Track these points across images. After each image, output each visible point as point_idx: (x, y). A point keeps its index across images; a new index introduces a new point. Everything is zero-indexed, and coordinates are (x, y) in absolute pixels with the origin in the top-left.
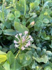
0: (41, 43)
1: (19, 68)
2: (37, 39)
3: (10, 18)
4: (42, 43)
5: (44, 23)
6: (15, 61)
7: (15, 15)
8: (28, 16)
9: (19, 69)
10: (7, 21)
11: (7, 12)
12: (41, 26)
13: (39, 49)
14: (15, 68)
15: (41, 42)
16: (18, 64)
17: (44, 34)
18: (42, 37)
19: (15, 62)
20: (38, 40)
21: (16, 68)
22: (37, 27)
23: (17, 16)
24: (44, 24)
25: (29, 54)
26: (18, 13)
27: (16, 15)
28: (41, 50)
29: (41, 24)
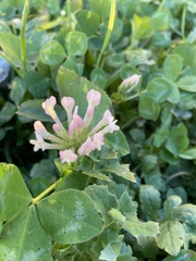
0: (166, 176)
1: (42, 250)
2: (148, 153)
3: (47, 58)
4: (170, 174)
5: (181, 91)
6: (29, 214)
7: (69, 48)
8: (118, 61)
9: (39, 253)
10: (36, 69)
11: (42, 43)
12: (169, 99)
13: (150, 191)
14: (21, 245)
15: (164, 168)
16: (40, 228)
17: (182, 136)
18: (170, 148)
19: (27, 221)
20: (152, 160)
21: (27, 248)
22: (150, 101)
23: (75, 51)
24: (184, 95)
25: (98, 194)
26: (79, 40)
27: (72, 46)
28: (160, 200)
29: (170, 92)
